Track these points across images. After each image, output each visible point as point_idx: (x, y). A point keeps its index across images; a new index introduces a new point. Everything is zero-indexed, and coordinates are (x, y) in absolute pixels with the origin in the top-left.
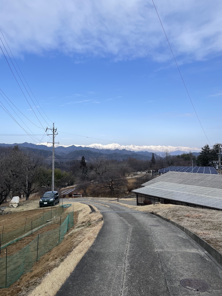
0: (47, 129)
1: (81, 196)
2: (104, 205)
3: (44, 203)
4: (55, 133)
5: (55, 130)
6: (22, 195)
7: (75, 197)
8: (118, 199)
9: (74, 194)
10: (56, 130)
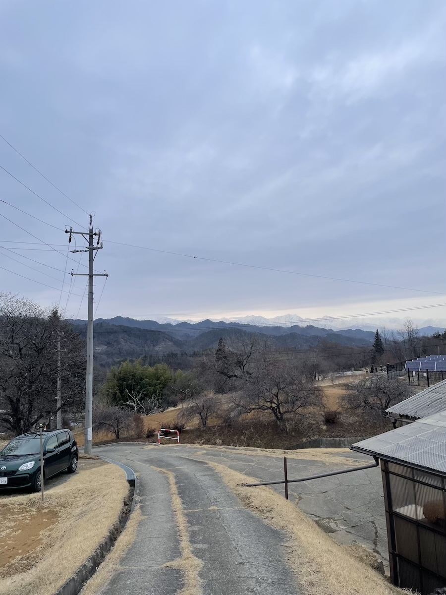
1: (178, 439)
4: (95, 245)
7: (164, 442)
9: (162, 433)
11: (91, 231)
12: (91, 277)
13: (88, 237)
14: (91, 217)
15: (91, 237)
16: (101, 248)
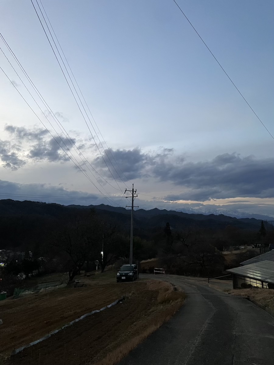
0: (126, 191)
1: (164, 272)
2: (190, 285)
3: (122, 277)
4: (135, 195)
5: (134, 192)
6: (97, 267)
7: (157, 273)
8: (209, 279)
9: (156, 270)
10: (136, 192)
11: (133, 189)
12: (133, 207)
13: (132, 192)
14: (133, 184)
15: (133, 193)
16: (137, 196)
